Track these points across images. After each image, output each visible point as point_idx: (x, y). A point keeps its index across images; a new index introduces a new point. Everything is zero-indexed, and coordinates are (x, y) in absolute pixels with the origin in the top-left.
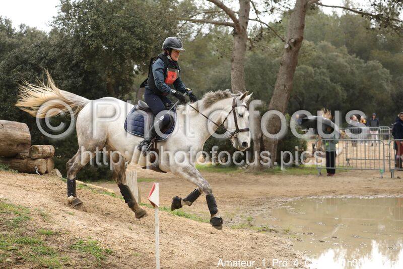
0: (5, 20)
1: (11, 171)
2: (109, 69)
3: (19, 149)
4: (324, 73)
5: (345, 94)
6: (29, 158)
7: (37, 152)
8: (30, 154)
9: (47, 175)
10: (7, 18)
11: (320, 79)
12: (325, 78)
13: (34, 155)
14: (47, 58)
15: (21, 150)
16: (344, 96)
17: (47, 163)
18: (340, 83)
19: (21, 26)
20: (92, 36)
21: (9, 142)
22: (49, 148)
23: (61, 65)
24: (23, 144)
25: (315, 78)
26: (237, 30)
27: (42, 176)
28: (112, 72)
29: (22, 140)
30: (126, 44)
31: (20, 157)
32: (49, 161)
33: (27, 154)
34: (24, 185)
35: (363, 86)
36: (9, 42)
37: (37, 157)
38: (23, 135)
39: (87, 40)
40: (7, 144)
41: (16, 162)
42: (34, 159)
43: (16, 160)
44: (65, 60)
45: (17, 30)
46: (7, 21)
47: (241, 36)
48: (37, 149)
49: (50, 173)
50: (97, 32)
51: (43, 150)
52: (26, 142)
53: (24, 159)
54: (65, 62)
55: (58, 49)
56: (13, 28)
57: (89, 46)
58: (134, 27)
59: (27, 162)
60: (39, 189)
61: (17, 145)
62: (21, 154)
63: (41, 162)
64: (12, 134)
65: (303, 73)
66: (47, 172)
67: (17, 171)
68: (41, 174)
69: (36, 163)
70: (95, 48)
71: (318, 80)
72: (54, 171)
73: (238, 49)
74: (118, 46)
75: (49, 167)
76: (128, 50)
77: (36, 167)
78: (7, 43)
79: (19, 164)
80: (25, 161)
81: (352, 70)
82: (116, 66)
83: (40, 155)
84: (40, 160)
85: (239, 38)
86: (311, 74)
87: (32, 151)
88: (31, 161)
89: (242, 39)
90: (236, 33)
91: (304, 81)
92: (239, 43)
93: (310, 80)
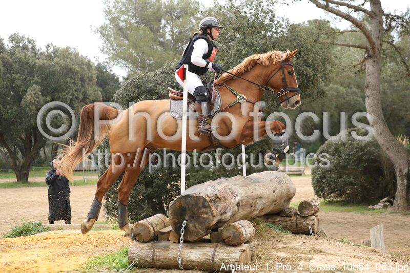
4: (356, 93)
7: (310, 209)
8: (300, 210)
11: (352, 100)
12: (358, 99)
13: (306, 213)
15: (286, 206)
25: (347, 99)
26: (371, 53)
31: (286, 214)
45: (43, 50)
47: (376, 59)
48: (310, 205)
51: (315, 205)
53: (291, 217)
62: (286, 211)
65: (335, 94)
71: (351, 101)
73: (373, 74)
77: (310, 227)
79: (285, 223)
80: (293, 219)
83: (313, 212)
84: (313, 217)
85: (374, 61)
86: (343, 94)
87: (303, 207)
88: (303, 220)
89: (377, 63)
90: (370, 57)
91: (336, 102)
92: (374, 67)
93: (342, 101)
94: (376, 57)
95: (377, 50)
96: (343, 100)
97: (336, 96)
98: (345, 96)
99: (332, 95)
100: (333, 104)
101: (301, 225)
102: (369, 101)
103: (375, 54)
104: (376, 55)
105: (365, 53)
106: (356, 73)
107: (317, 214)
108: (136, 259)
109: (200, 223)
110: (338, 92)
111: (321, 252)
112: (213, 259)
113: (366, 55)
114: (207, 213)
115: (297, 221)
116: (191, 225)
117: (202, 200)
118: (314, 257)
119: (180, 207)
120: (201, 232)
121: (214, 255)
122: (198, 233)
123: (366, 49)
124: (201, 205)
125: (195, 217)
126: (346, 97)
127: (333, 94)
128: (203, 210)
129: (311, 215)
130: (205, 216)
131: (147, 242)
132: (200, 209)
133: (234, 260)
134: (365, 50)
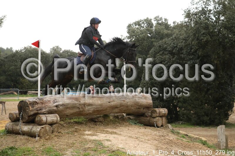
0: (165, 19)
1: (139, 125)
2: (215, 55)
3: (145, 110)
6: (151, 116)
7: (156, 113)
8: (151, 114)
9: (162, 127)
10: (166, 18)
13: (154, 115)
14: (178, 47)
15: (147, 111)
17: (162, 120)
19: (174, 23)
20: (204, 34)
21: (137, 107)
22: (164, 111)
23: (186, 51)
24: (147, 107)
27: (158, 129)
28: (217, 57)
29: (147, 105)
30: (227, 38)
31: (146, 115)
32: (164, 118)
33: (150, 114)
34: (141, 137)
36: (166, 33)
37: (156, 116)
38: (147, 102)
39: (201, 36)
40: (136, 108)
41: (143, 119)
42: (154, 118)
43: (143, 118)
44: (189, 48)
45: (172, 25)
46: (166, 20)
48: (156, 111)
49: (164, 126)
50: (207, 31)
51: (160, 112)
52: (149, 106)
53: (148, 117)
54: (189, 49)
55: (184, 41)
56: (169, 23)
57: (201, 40)
58: (232, 27)
59: (150, 119)
60: (149, 140)
61: (144, 109)
62: (146, 114)
63: (158, 120)
64: (139, 102)
66: (162, 126)
67: (143, 125)
68: (158, 127)
69: (155, 120)
70: (206, 41)
72: (167, 125)
74: (221, 40)
75: (164, 123)
76: (227, 42)
77: (155, 123)
78: (164, 33)
79: (144, 120)
80: (148, 118)
82: (220, 53)
84: (157, 118)
87: (153, 112)
101: (151, 121)
108: (7, 129)
109: (26, 114)
112: (31, 131)
114: (28, 109)
116: (24, 115)
117: (26, 103)
119: (20, 106)
120: (27, 118)
121: (31, 129)
122: (26, 118)
124: (26, 106)
125: (25, 111)
128: (27, 108)
130: (27, 111)
131: (13, 122)
132: (26, 107)
133: (37, 132)
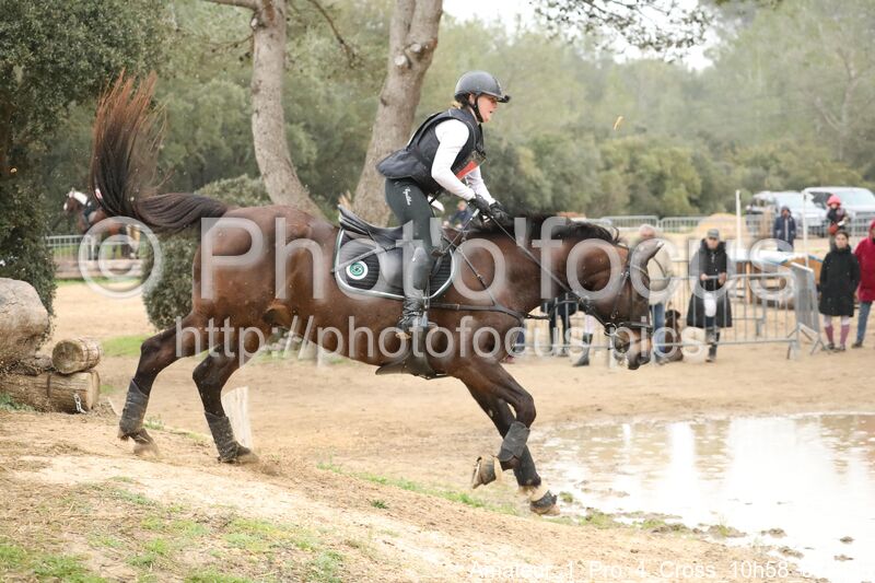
3: (24, 349)
5: (314, 150)
6: (53, 370)
7: (77, 358)
8: (56, 362)
13: (68, 366)
15: (26, 353)
16: (310, 153)
18: (303, 124)
26: (264, 18)
29: (38, 326)
31: (26, 368)
35: (352, 129)
37: (76, 369)
41: (16, 384)
47: (275, 32)
48: (77, 349)
49: (97, 408)
51: (88, 350)
61: (26, 341)
62: (28, 363)
63: (88, 383)
66: (93, 407)
69: (74, 383)
73: (268, 63)
77: (76, 396)
80: (41, 379)
81: (328, 92)
83: (83, 363)
84: (84, 376)
85: (271, 36)
86: (239, 100)
87: (63, 353)
88: (61, 381)
89: (278, 39)
90: (261, 26)
91: (224, 119)
92: (270, 48)
93: (236, 115)
94: (275, 26)
95: (277, 13)
96: (239, 115)
97: (225, 105)
98: (244, 105)
99: (215, 103)
100: (216, 123)
101: (57, 392)
102: (260, 121)
103: (272, 19)
104: (275, 21)
105: (253, 18)
106: (241, 59)
107: (96, 368)
110: (228, 97)
111: (76, 449)
113: (254, 22)
115: (48, 383)
118: (54, 460)
123: (255, 8)
126: (246, 108)
127: (216, 99)
129: (82, 371)
134: (252, 12)
